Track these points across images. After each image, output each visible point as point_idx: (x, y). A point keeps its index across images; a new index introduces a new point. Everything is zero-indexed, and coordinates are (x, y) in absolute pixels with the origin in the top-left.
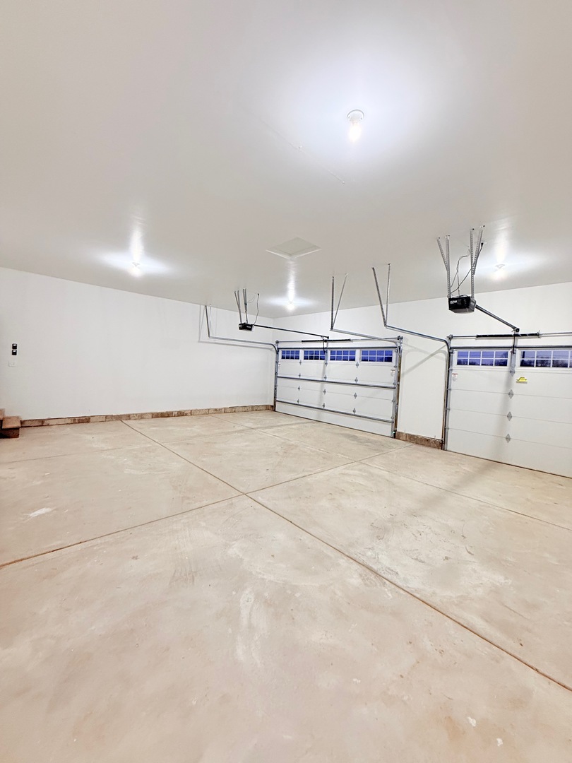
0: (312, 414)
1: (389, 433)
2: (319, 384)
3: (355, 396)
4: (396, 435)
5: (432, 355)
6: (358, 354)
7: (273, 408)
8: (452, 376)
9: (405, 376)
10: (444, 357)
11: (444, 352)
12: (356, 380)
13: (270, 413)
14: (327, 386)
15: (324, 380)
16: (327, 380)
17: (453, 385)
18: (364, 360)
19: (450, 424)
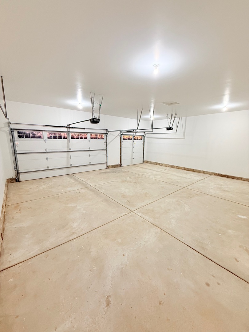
0: (64, 172)
1: (106, 167)
2: (65, 153)
3: (90, 156)
4: (108, 167)
5: (116, 137)
6: (89, 136)
7: (17, 180)
8: (122, 143)
9: (109, 145)
10: (119, 137)
11: (119, 136)
12: (89, 148)
13: (15, 184)
14: (71, 154)
15: (69, 150)
16: (71, 150)
17: (122, 146)
18: (92, 138)
19: (122, 158)
